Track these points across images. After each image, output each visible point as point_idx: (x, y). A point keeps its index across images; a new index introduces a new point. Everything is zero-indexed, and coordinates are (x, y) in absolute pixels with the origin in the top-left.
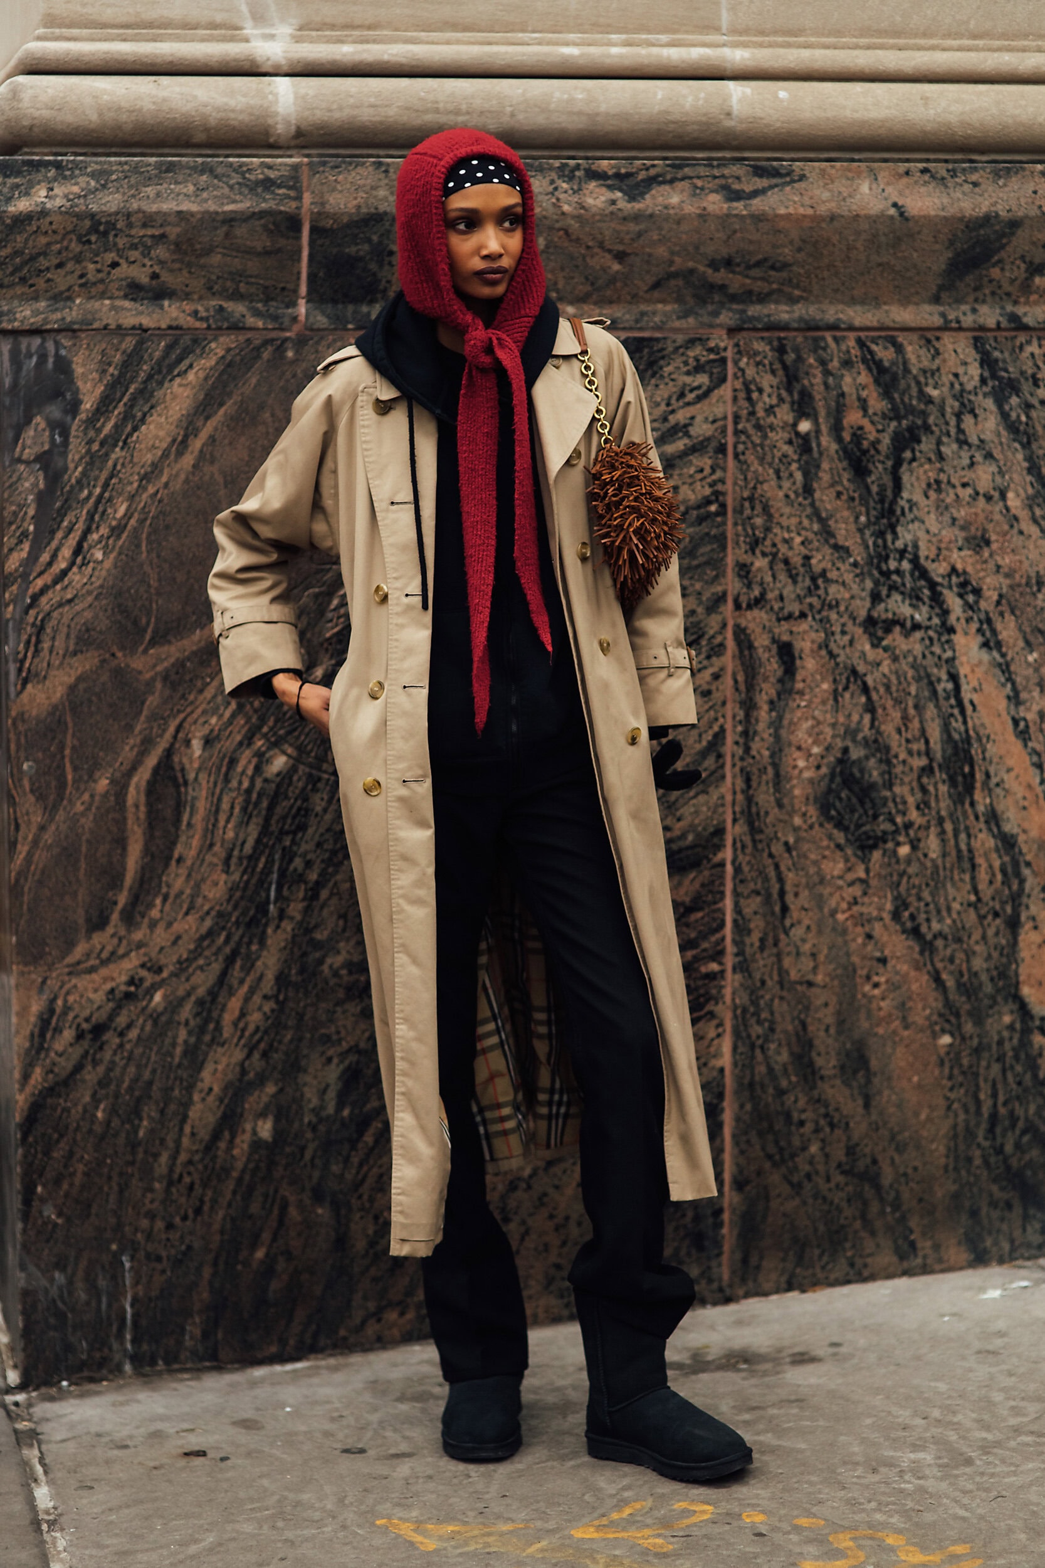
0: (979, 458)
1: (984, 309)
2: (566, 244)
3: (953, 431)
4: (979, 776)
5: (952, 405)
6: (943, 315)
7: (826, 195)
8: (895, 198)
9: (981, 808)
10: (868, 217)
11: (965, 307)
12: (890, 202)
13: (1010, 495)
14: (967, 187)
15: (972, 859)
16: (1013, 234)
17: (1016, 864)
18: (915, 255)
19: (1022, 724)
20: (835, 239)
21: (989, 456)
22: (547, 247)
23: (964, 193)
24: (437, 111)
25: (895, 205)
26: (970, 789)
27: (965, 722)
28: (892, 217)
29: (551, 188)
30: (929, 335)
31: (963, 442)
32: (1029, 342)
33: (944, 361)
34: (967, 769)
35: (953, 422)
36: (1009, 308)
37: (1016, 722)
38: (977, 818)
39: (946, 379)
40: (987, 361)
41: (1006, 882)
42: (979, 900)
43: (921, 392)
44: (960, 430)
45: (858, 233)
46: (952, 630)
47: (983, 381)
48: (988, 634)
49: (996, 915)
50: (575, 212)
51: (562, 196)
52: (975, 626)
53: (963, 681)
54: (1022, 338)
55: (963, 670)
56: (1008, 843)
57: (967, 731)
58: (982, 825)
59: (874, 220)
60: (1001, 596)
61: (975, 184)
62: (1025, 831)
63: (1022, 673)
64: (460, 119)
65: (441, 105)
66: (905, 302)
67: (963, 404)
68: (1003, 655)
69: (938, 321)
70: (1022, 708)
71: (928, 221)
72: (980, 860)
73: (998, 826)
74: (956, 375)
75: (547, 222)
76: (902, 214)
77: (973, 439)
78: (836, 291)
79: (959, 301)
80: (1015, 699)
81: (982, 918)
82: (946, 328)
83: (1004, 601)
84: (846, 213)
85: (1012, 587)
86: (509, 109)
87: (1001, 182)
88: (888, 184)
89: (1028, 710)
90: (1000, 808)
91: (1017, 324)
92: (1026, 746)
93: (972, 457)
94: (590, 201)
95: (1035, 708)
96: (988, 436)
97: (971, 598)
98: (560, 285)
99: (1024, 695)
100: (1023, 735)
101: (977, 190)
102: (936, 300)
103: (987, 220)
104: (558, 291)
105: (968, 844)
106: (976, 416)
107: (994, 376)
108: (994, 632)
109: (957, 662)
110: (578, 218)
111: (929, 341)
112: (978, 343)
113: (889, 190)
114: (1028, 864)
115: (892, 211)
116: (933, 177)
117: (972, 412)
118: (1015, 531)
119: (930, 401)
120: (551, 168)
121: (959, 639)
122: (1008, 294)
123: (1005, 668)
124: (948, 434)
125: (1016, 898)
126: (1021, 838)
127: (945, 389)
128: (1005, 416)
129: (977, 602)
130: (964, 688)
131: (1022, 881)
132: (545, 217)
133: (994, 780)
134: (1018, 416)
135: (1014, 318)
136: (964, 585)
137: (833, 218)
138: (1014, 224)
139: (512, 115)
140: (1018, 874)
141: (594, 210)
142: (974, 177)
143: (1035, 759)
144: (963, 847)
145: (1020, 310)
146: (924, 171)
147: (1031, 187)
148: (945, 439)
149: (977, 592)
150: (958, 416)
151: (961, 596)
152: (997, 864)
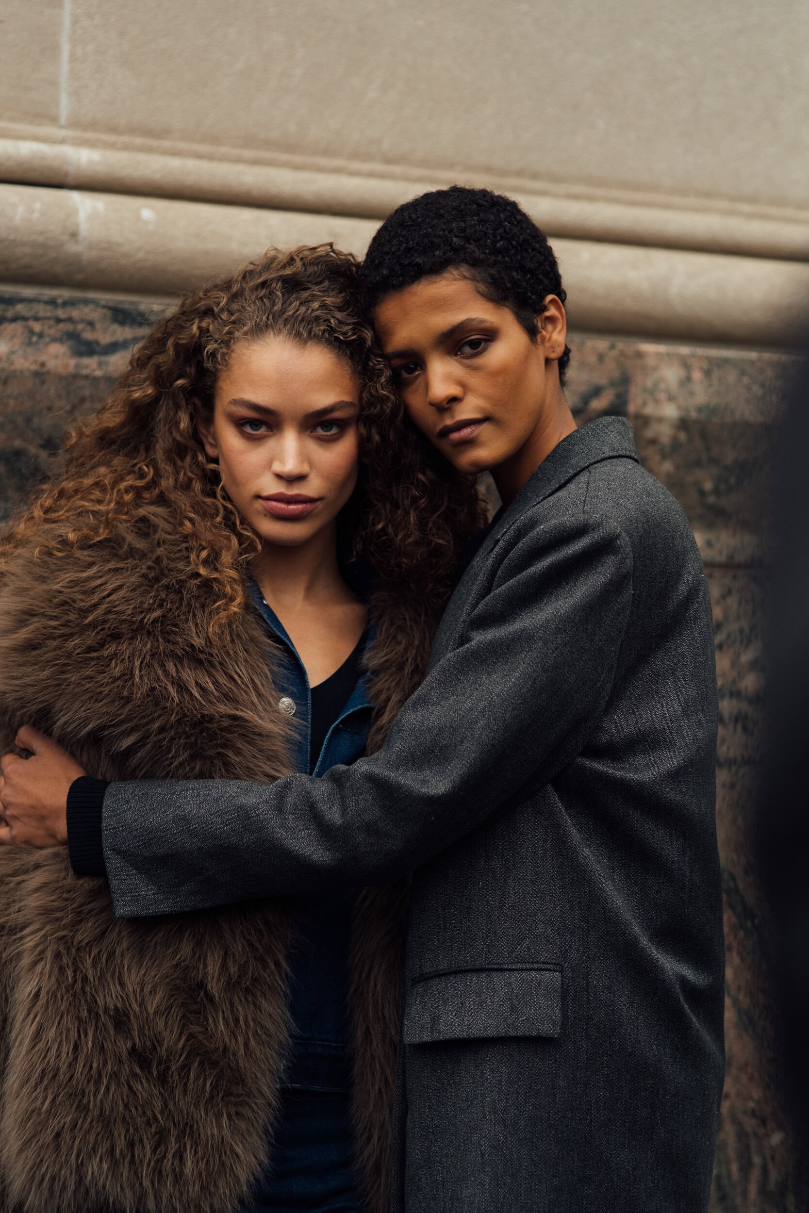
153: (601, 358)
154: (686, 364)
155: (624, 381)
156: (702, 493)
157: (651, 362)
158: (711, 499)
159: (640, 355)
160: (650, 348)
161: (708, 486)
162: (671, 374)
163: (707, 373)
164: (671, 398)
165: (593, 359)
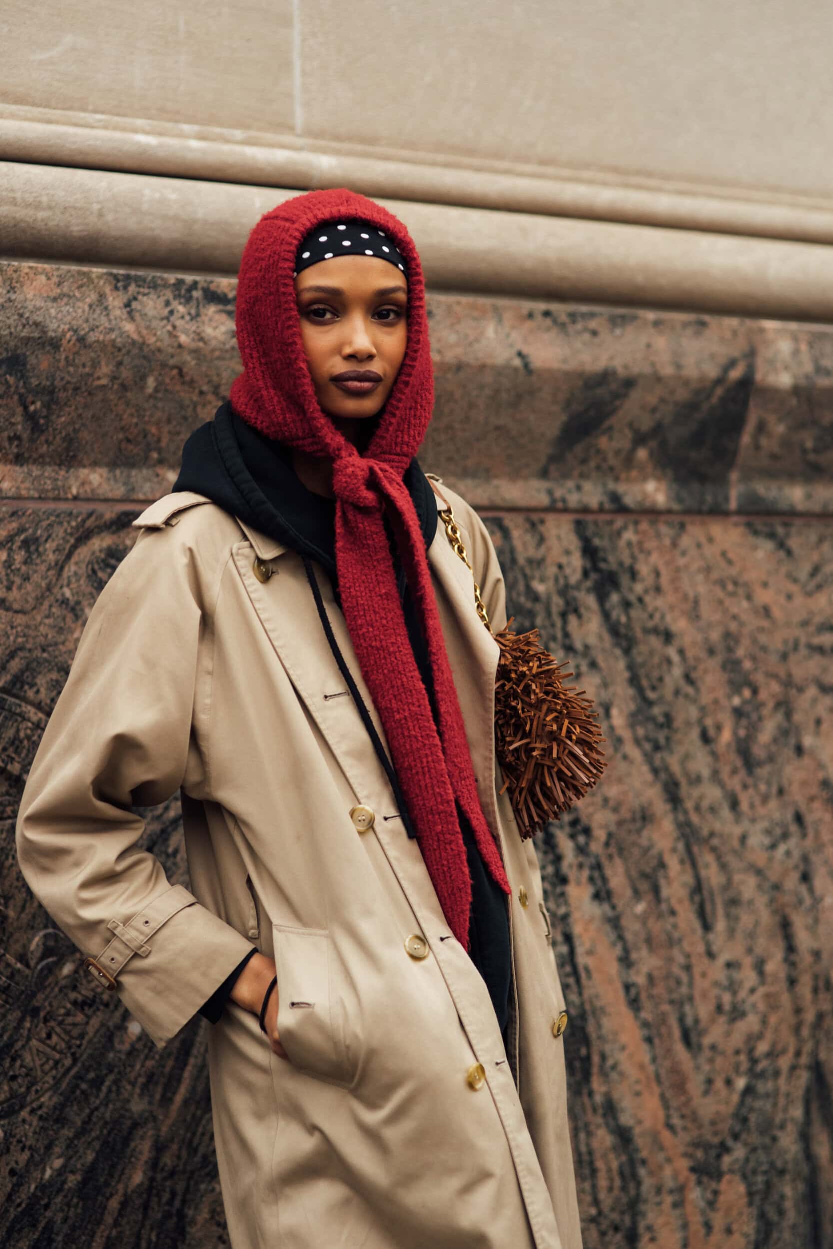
0: (584, 668)
1: (587, 486)
2: (178, 387)
3: (559, 635)
4: (596, 1059)
5: (558, 603)
6: (550, 492)
7: (452, 338)
8: (520, 346)
9: (598, 1099)
10: (493, 367)
11: (570, 484)
12: (514, 351)
13: (614, 712)
14: (587, 336)
15: (591, 1163)
16: (625, 395)
17: (632, 1162)
18: (532, 417)
19: (633, 991)
20: (458, 394)
21: (593, 665)
22: (156, 390)
23: (584, 344)
24: (14, 202)
25: (520, 354)
26: (587, 1076)
27: (580, 994)
28: (516, 369)
29: (166, 312)
30: (535, 517)
31: (569, 649)
32: (625, 527)
33: (549, 549)
34: (583, 1051)
35: (559, 623)
36: (611, 485)
37: (627, 987)
38: (595, 1110)
39: (552, 571)
40: (589, 551)
41: (624, 1188)
42: (600, 1213)
43: (528, 587)
44: (566, 635)
45: (481, 387)
46: (564, 880)
47: (586, 574)
48: (599, 882)
49: (616, 1229)
50: (193, 345)
51: (179, 323)
52: (586, 873)
53: (577, 942)
54: (619, 522)
55: (577, 929)
56: (624, 1137)
57: (582, 1004)
58: (599, 1120)
59: (500, 371)
60: (610, 835)
61: (594, 333)
62: (640, 1122)
63: (632, 928)
64: (41, 215)
65: (18, 195)
66: (515, 475)
67: (567, 603)
68: (614, 907)
69: (544, 500)
70: (632, 972)
71: (549, 374)
72: (600, 1164)
73: (615, 1118)
74: (560, 567)
75: (161, 357)
76: (526, 365)
77: (578, 645)
78: (450, 459)
79: (565, 476)
80: (626, 961)
81: (603, 1234)
82: (551, 509)
83: (613, 842)
84: (472, 361)
85: (620, 823)
86: (96, 207)
87: (618, 331)
88: (513, 327)
89: (638, 973)
90: (616, 1095)
91: (618, 506)
92: (636, 1017)
93: (577, 667)
94: (209, 331)
95: (645, 969)
96: (592, 640)
97: (581, 839)
98: (163, 444)
99: (634, 956)
100: (634, 1003)
101: (596, 340)
102: (544, 474)
103: (605, 376)
104: (159, 450)
105: (588, 1145)
106: (580, 617)
107: (596, 568)
108: (604, 880)
109: (571, 920)
110: (195, 352)
111: (533, 525)
112: (579, 527)
113: (515, 336)
114: (644, 1162)
115: (517, 362)
116: (555, 321)
117: (576, 611)
118: (619, 756)
119: (536, 598)
120: (165, 285)
121: (572, 890)
122: (611, 469)
123: (615, 922)
124: (554, 638)
125: (634, 1206)
126: (637, 1131)
127: (551, 583)
128: (606, 615)
129: (587, 844)
130: (580, 950)
131: (639, 1183)
132: (159, 350)
133: (610, 1062)
134: (618, 616)
135: (615, 498)
136: (575, 823)
137: (459, 367)
138: (629, 383)
139: (101, 215)
140: (634, 1176)
141: (213, 343)
142: (593, 324)
143: (646, 1032)
144: (583, 1149)
145: (621, 488)
146: (547, 314)
147: (643, 339)
148: (552, 645)
149: (587, 831)
150: (564, 615)
151: (572, 837)
152: (615, 1165)
153: (735, 333)
154: (795, 338)
155: (751, 354)
156: (804, 451)
157: (770, 335)
158: (812, 457)
159: (762, 330)
160: (770, 325)
161: (809, 444)
162: (784, 346)
163: (811, 345)
164: (786, 368)
165: (728, 335)
